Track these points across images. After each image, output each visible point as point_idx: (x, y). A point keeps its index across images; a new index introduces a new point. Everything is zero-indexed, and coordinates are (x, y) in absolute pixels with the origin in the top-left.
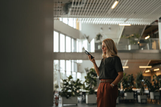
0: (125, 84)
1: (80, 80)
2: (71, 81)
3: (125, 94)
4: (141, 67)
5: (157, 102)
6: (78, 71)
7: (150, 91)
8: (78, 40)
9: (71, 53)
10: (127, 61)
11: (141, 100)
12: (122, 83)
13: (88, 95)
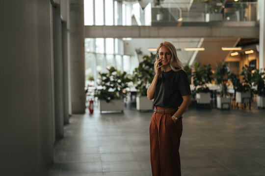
0: (198, 80)
1: (128, 73)
2: (114, 76)
3: (198, 96)
4: (224, 49)
5: (245, 107)
6: (125, 54)
7: (236, 91)
8: (124, 3)
9: (114, 26)
10: (202, 40)
11: (222, 104)
12: (194, 78)
13: (140, 97)
